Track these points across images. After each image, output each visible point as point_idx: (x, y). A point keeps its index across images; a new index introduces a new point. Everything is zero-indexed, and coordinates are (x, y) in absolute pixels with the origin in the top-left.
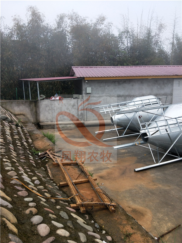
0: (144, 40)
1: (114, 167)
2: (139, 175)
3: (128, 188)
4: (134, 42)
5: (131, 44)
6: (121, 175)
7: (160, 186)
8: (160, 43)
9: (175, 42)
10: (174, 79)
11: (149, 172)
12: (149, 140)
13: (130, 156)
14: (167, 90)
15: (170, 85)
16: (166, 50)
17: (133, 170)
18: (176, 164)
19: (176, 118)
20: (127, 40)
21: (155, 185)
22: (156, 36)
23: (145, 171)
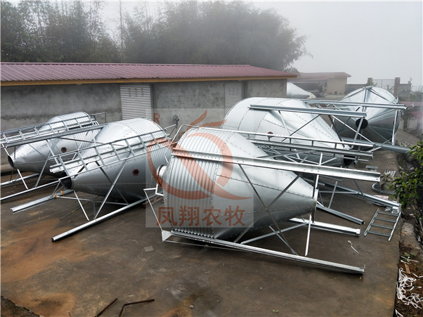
0: (70, 19)
1: (14, 243)
2: (60, 246)
3: (38, 271)
4: (52, 21)
5: (47, 24)
6: (26, 254)
7: (94, 253)
8: (100, 27)
9: (126, 26)
10: (120, 84)
11: (77, 237)
12: (75, 185)
13: (48, 218)
14: (111, 103)
15: (115, 95)
16: (112, 37)
17: (51, 240)
18: (123, 216)
19: (110, 143)
20: (38, 16)
21: (85, 254)
22: (92, 14)
23: (71, 238)
